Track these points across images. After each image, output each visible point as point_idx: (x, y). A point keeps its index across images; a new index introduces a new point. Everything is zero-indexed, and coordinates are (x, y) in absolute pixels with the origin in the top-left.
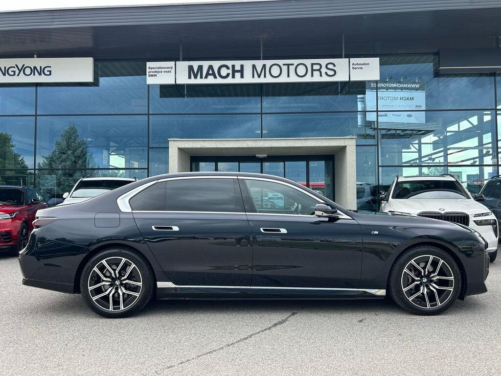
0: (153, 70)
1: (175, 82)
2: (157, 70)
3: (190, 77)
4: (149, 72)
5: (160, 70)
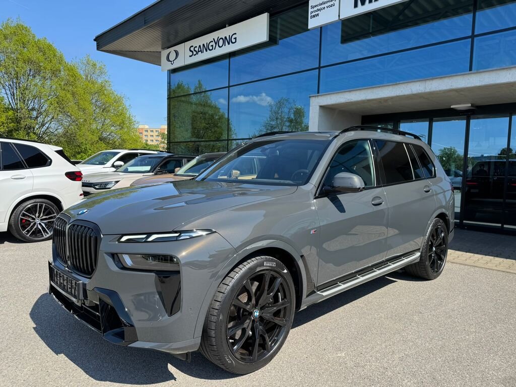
0: (316, 9)
1: (339, 16)
2: (319, 7)
4: (312, 12)
5: (322, 6)
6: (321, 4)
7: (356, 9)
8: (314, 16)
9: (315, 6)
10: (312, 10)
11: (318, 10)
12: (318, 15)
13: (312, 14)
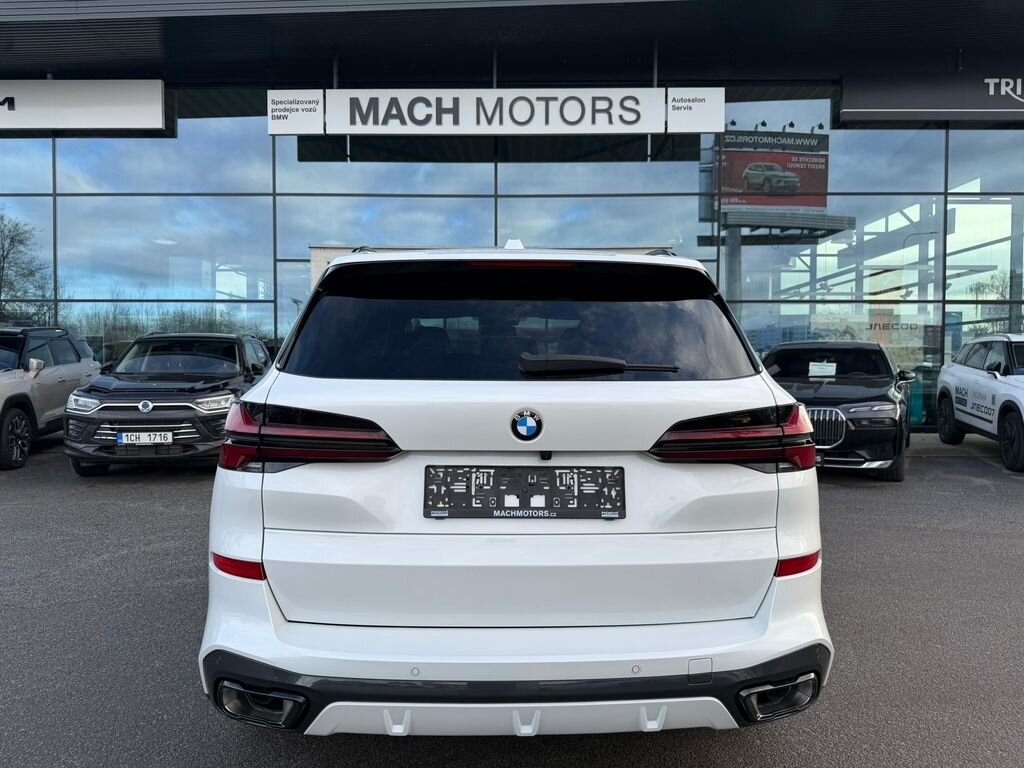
0: (280, 106)
1: (325, 130)
3: (353, 122)
4: (273, 111)
5: (294, 106)
6: (291, 103)
7: (354, 127)
8: (279, 118)
9: (281, 103)
10: (275, 107)
11: (288, 110)
12: (286, 117)
13: (275, 114)
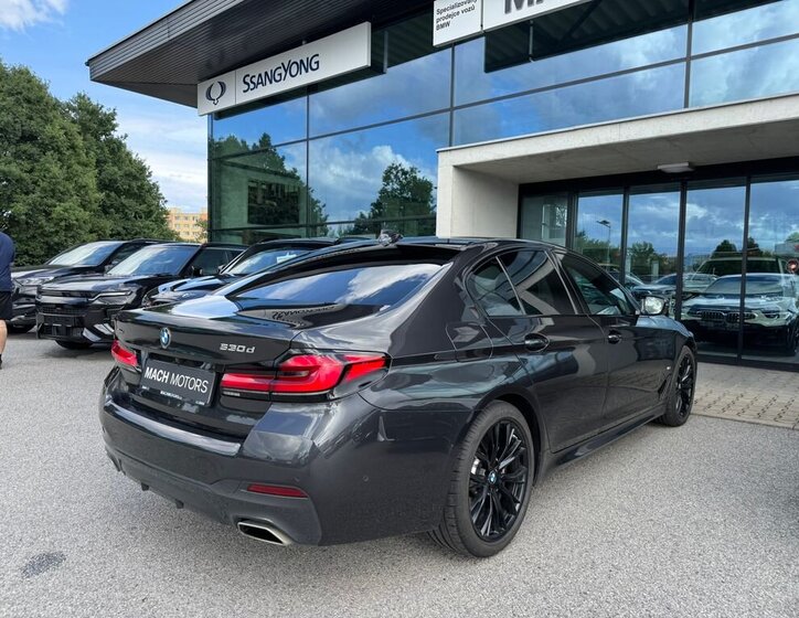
0: (445, 14)
1: (482, 25)
2: (450, 12)
3: (508, 9)
4: (439, 20)
5: (455, 10)
6: (453, 7)
7: (509, 14)
8: (442, 26)
9: (444, 10)
10: (439, 16)
11: (449, 16)
12: (448, 24)
13: (439, 23)
